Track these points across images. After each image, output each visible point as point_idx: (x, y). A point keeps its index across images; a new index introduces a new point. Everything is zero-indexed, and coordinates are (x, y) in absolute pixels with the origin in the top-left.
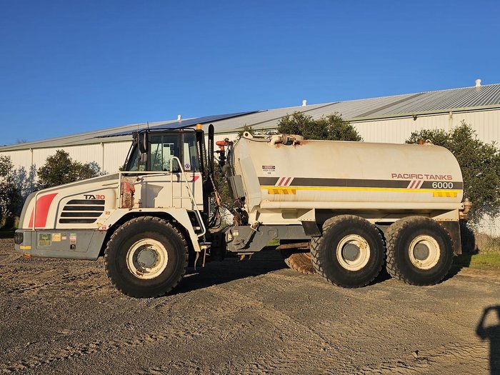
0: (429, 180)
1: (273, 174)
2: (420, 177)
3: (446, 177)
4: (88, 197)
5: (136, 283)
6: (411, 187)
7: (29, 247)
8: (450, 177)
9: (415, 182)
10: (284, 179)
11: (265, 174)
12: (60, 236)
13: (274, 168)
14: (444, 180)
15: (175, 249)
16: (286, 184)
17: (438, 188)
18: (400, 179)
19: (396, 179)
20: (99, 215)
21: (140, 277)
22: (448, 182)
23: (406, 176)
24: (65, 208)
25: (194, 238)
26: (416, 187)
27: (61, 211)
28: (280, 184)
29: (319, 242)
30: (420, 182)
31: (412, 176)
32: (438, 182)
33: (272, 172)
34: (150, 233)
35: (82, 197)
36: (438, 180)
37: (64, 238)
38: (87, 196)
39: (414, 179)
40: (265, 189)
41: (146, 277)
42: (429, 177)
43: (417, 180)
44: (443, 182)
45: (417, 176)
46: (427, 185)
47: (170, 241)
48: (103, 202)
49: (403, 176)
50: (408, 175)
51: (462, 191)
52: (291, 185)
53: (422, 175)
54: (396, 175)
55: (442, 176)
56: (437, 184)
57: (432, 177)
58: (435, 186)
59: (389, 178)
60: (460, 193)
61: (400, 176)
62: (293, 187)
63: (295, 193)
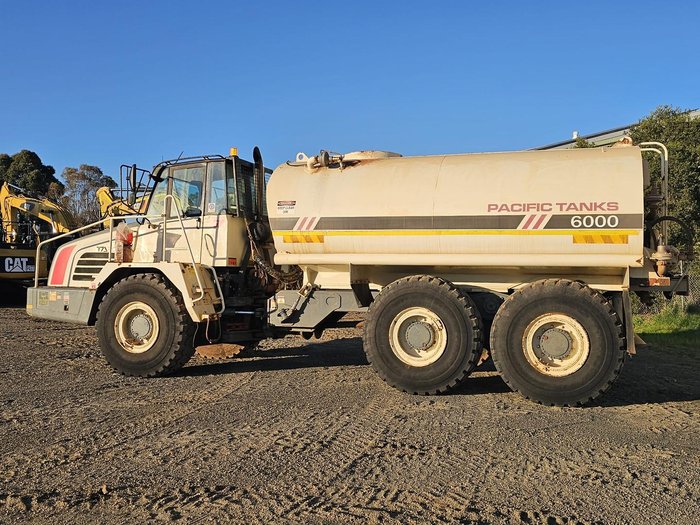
0: (564, 213)
2: (546, 207)
3: (605, 206)
5: (124, 356)
6: (525, 227)
7: (31, 307)
8: (613, 205)
9: (533, 217)
10: (305, 219)
11: (280, 214)
12: (55, 295)
13: (294, 203)
14: (599, 211)
15: (166, 316)
16: (308, 228)
17: (583, 227)
18: (504, 213)
19: (495, 213)
21: (129, 350)
22: (607, 216)
23: (515, 208)
24: (80, 263)
25: (189, 303)
26: (536, 227)
27: (75, 266)
28: (300, 228)
30: (543, 217)
31: (528, 207)
32: (583, 216)
33: (289, 211)
34: (139, 296)
35: (95, 250)
36: (585, 211)
37: (59, 297)
38: (99, 248)
39: (533, 211)
40: (281, 235)
41: (137, 350)
42: (565, 207)
43: (540, 214)
44: (594, 216)
45: (540, 207)
46: (559, 222)
47: (162, 307)
49: (510, 207)
50: (520, 205)
51: (641, 232)
52: (316, 228)
53: (550, 205)
54: (497, 206)
55: (595, 204)
56: (582, 220)
57: (572, 207)
58: (577, 224)
59: (484, 213)
60: (637, 236)
61: (504, 207)
62: (319, 232)
63: (322, 241)
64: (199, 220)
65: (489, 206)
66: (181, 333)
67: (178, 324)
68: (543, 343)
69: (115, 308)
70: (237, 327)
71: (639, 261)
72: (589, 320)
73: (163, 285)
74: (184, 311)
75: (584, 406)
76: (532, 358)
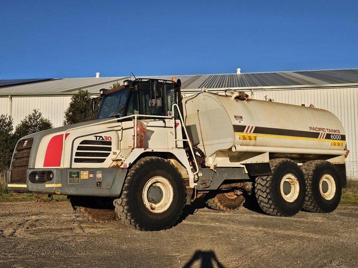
1: (242, 123)
3: (337, 131)
4: (98, 138)
6: (320, 138)
7: (60, 185)
8: (339, 131)
10: (249, 127)
11: (237, 123)
12: (87, 173)
14: (336, 133)
16: (250, 132)
17: (334, 139)
18: (314, 131)
19: (312, 131)
20: (107, 155)
21: (153, 211)
22: (338, 135)
23: (317, 129)
24: (79, 148)
25: (191, 176)
26: (323, 138)
27: (75, 151)
28: (247, 132)
29: (268, 179)
31: (320, 129)
33: (241, 121)
35: (92, 138)
36: (333, 133)
37: (91, 176)
38: (96, 137)
40: (238, 135)
41: (158, 211)
42: (329, 130)
43: (323, 132)
44: (336, 135)
46: (328, 137)
48: (110, 143)
49: (315, 129)
51: (345, 142)
52: (253, 132)
59: (308, 130)
61: (313, 129)
63: (255, 140)
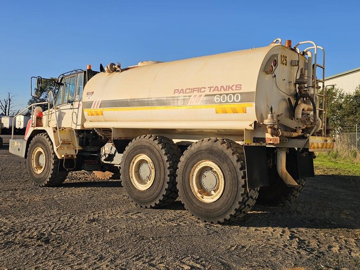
0: (211, 93)
2: (203, 90)
3: (234, 87)
5: (34, 175)
8: (239, 86)
9: (195, 96)
10: (96, 102)
13: (93, 93)
14: (230, 91)
15: (48, 155)
16: (97, 107)
17: (221, 102)
22: (234, 94)
28: (94, 107)
30: (200, 96)
31: (193, 90)
32: (221, 95)
33: (91, 97)
34: (40, 144)
37: (17, 144)
39: (195, 93)
40: (86, 111)
41: (39, 172)
42: (212, 89)
43: (198, 94)
45: (199, 90)
47: (47, 150)
49: (184, 91)
50: (190, 89)
51: (254, 104)
52: (100, 107)
53: (205, 88)
54: (178, 90)
55: (229, 86)
56: (220, 98)
57: (216, 89)
58: (217, 100)
59: (172, 95)
60: (251, 108)
61: (182, 91)
62: (101, 109)
63: (103, 115)
64: (72, 104)
65: (175, 90)
66: (53, 164)
67: (52, 160)
68: (204, 180)
69: (32, 150)
70: (90, 162)
71: (251, 125)
72: (225, 166)
73: (48, 139)
74: (54, 153)
75: (222, 224)
76: (195, 189)
